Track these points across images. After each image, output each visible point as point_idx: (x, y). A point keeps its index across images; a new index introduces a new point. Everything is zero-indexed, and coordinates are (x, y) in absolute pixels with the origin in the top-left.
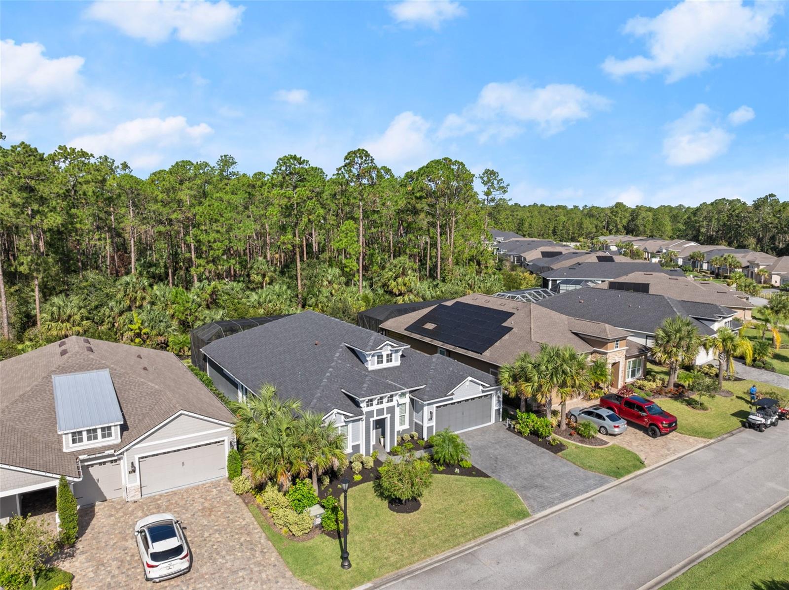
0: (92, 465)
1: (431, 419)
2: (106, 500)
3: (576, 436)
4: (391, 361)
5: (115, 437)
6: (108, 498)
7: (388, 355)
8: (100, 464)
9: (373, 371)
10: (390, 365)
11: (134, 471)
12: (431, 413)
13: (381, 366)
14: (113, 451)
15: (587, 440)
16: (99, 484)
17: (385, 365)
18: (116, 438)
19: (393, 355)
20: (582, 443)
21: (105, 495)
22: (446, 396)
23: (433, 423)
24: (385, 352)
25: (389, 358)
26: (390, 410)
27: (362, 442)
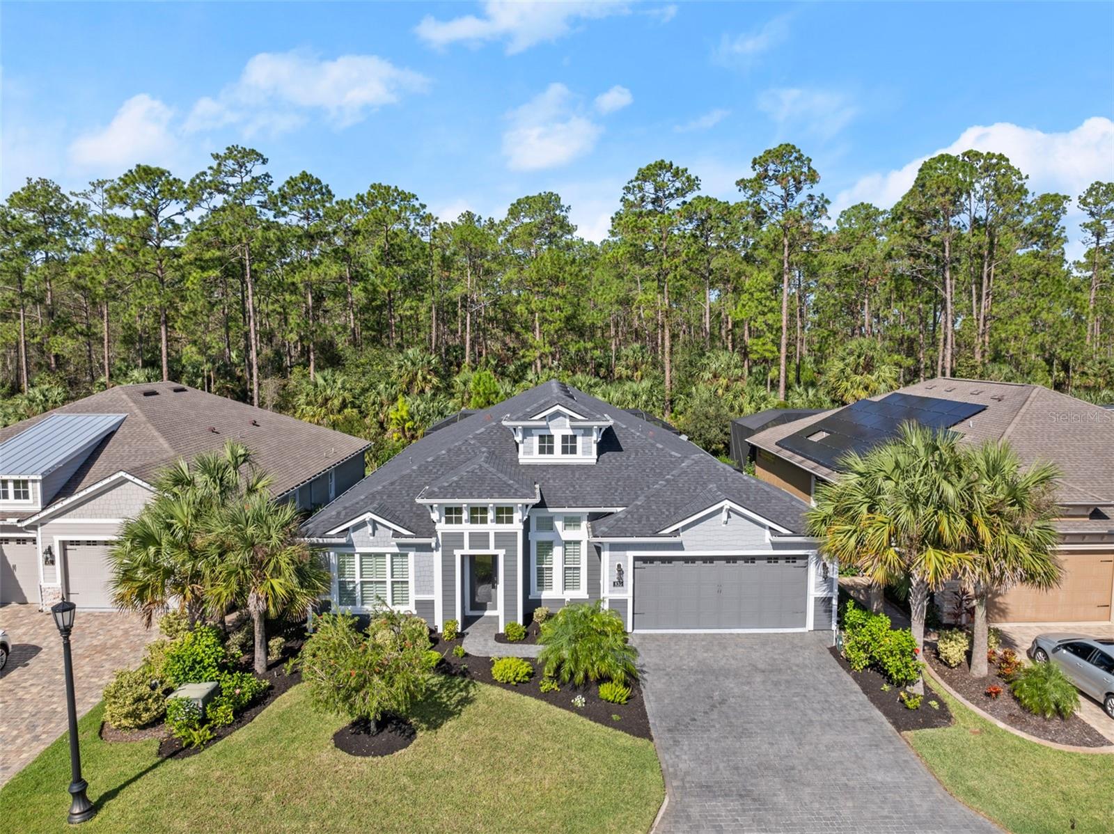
0: (7, 540)
1: (620, 583)
2: (26, 603)
3: (1005, 699)
4: (574, 450)
5: (33, 502)
6: (29, 600)
7: (565, 438)
8: (19, 541)
9: (529, 466)
10: (569, 459)
11: (53, 562)
12: (620, 571)
13: (546, 459)
14: (16, 520)
15: (1035, 721)
16: (17, 574)
17: (558, 457)
18: (35, 503)
19: (579, 439)
20: (1012, 724)
21: (26, 595)
22: (655, 534)
23: (627, 594)
24: (559, 430)
25: (569, 445)
26: (504, 540)
27: (437, 597)
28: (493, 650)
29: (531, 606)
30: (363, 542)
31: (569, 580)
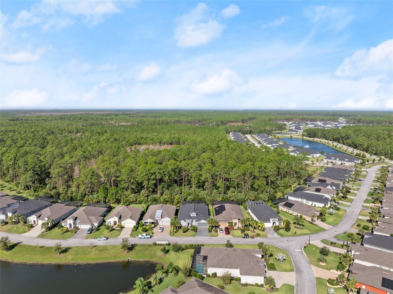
5: (160, 218)
6: (159, 224)
8: (159, 221)
9: (192, 217)
12: (197, 223)
22: (199, 221)
23: (197, 225)
24: (194, 214)
25: (194, 215)
26: (190, 222)
27: (186, 225)
28: (190, 228)
29: (192, 225)
30: (182, 222)
31: (194, 223)
